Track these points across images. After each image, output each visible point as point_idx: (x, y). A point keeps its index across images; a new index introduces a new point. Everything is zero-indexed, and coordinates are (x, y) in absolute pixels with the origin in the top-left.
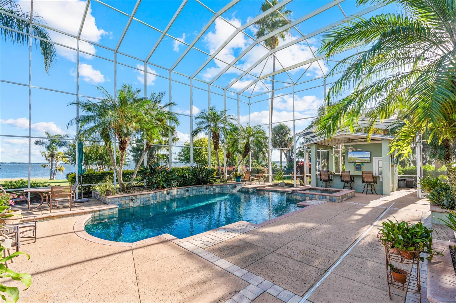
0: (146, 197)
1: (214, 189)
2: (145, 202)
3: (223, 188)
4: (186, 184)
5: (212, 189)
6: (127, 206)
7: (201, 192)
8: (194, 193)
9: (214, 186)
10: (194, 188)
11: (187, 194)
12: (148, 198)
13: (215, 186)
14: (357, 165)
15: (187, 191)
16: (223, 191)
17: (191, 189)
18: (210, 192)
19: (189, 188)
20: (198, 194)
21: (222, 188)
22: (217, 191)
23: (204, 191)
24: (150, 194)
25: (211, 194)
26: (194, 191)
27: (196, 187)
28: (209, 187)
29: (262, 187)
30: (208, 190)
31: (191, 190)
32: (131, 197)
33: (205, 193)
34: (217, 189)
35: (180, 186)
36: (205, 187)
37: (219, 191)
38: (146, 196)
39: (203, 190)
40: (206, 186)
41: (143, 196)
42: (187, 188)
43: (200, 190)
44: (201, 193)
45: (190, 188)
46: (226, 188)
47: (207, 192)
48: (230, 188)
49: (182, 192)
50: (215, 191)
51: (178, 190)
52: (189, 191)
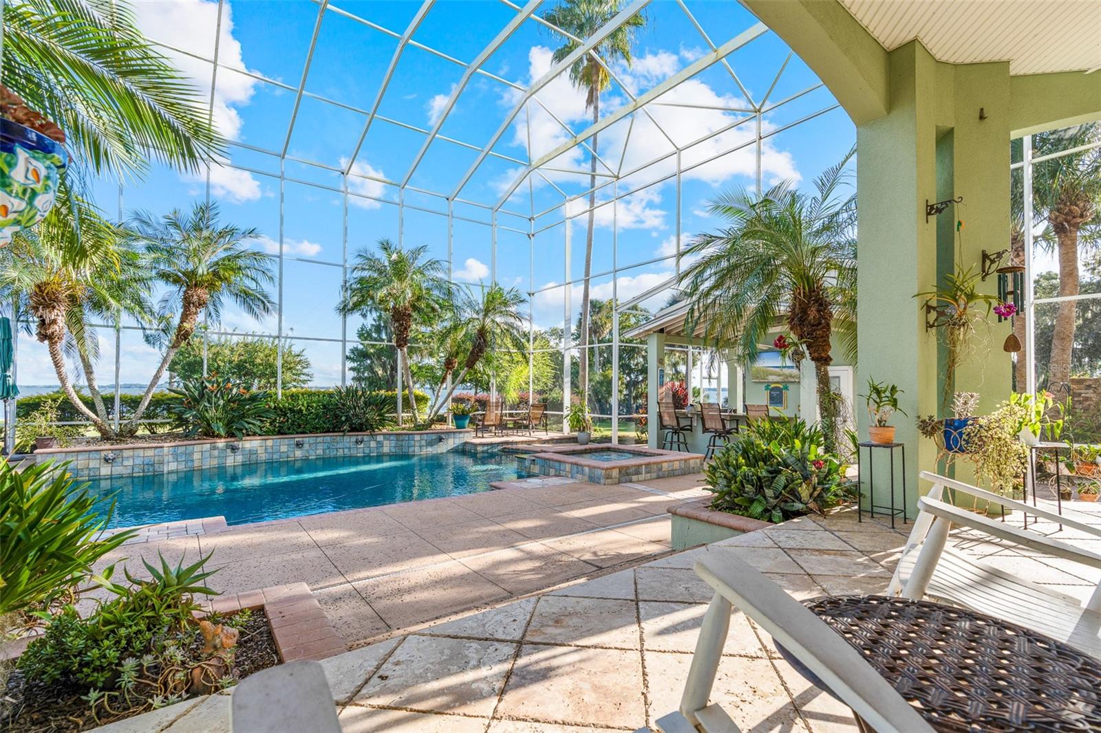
0: (152, 454)
1: (378, 443)
2: (146, 467)
3: (402, 441)
4: (300, 430)
5: (373, 444)
6: (92, 474)
7: (341, 450)
8: (320, 452)
9: (378, 437)
10: (319, 440)
11: (299, 453)
12: (156, 458)
13: (382, 437)
14: (773, 389)
15: (299, 445)
16: (404, 450)
17: (311, 441)
18: (367, 451)
19: (305, 439)
20: (333, 454)
21: (400, 443)
22: (386, 450)
23: (350, 448)
24: (162, 447)
25: (369, 456)
26: (320, 447)
27: (327, 437)
28: (366, 438)
29: (522, 442)
30: (362, 446)
31: (310, 444)
32: (103, 454)
33: (353, 452)
34: (386, 443)
35: (280, 433)
36: (354, 439)
37: (393, 450)
38: (150, 453)
39: (348, 445)
40: (357, 435)
41: (141, 452)
42: (299, 438)
43: (341, 445)
44: (340, 453)
45: (307, 440)
46: (412, 442)
47: (360, 451)
48: (423, 443)
49: (284, 449)
50: (381, 450)
51: (269, 443)
52: (306, 446)
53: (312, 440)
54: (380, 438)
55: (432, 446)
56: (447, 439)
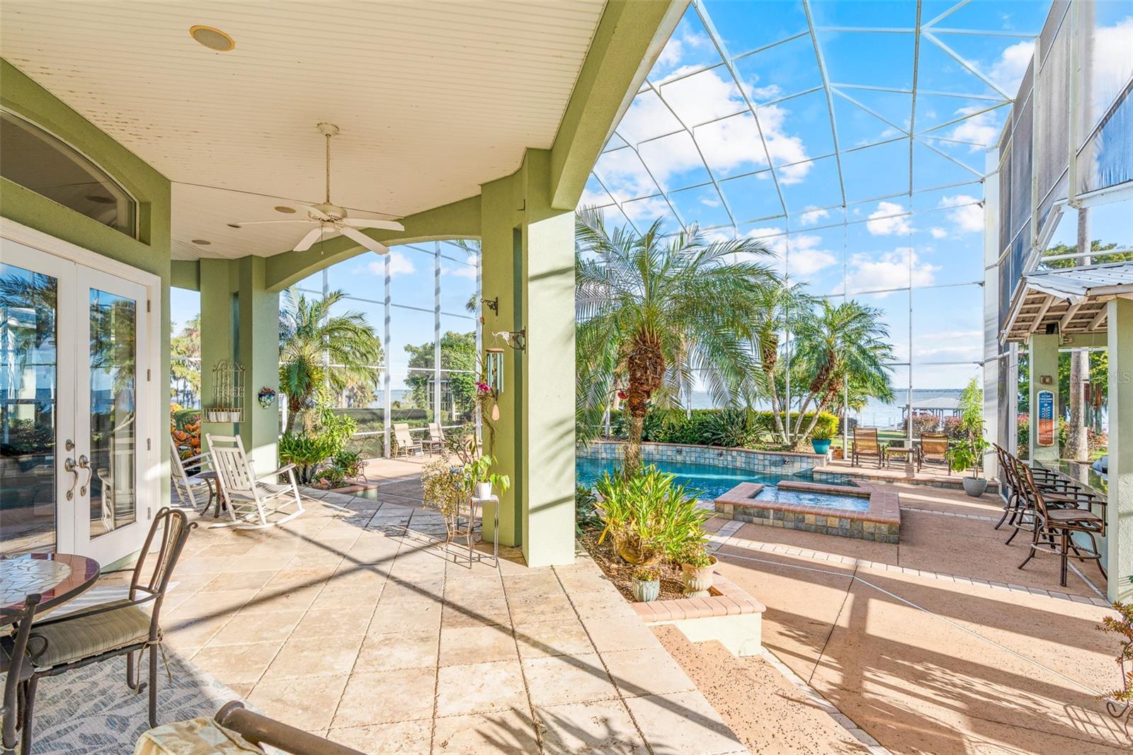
1: (733, 457)
3: (750, 458)
5: (730, 458)
7: (708, 460)
8: (693, 459)
9: (733, 452)
10: (693, 449)
11: (679, 458)
13: (736, 453)
15: (680, 452)
18: (726, 463)
19: (684, 448)
20: (702, 461)
22: (738, 464)
23: (713, 459)
26: (694, 454)
27: (699, 448)
28: (725, 452)
30: (722, 458)
31: (687, 452)
33: (716, 462)
34: (738, 458)
36: (716, 452)
37: (744, 466)
39: (712, 456)
40: (718, 449)
42: (679, 446)
43: (707, 456)
44: (707, 462)
45: (686, 448)
46: (757, 461)
47: (720, 462)
48: (767, 463)
49: (669, 453)
50: (734, 464)
51: (660, 448)
52: (684, 453)
53: (688, 449)
54: (734, 454)
55: (775, 466)
56: (793, 462)
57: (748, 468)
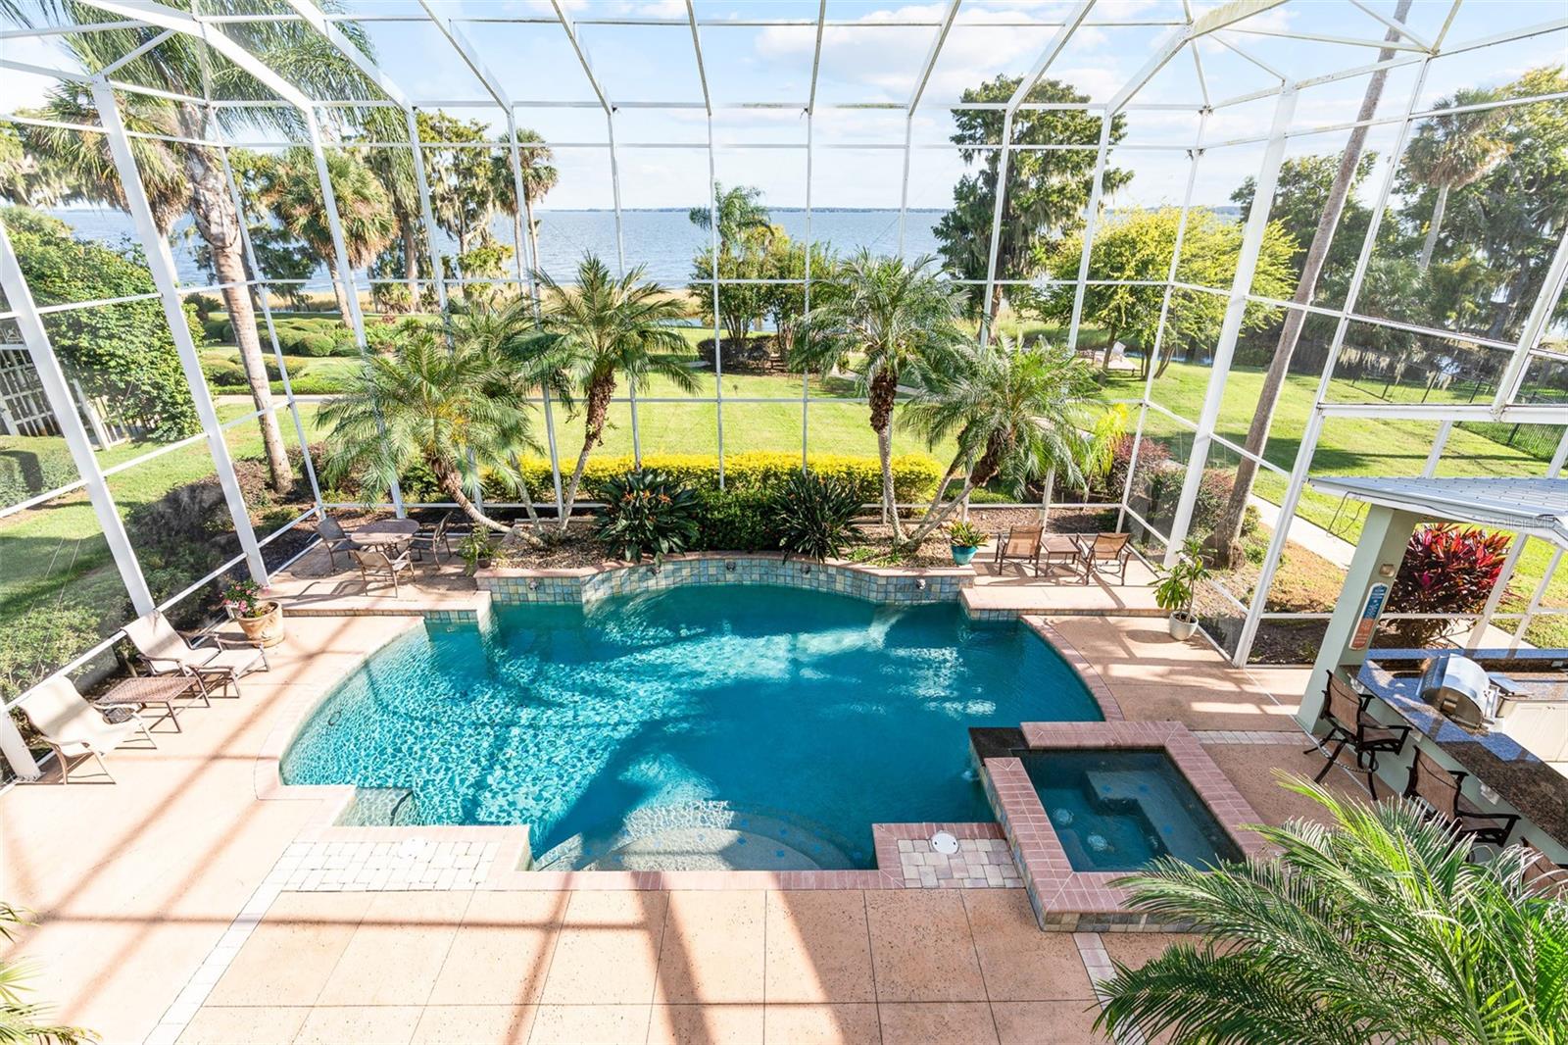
0: (569, 584)
1: (830, 576)
2: (566, 596)
3: (861, 580)
4: (732, 549)
5: (821, 574)
6: (522, 599)
7: (782, 579)
8: (755, 577)
9: (829, 568)
10: (755, 562)
11: (730, 578)
13: (834, 569)
15: (731, 568)
16: (864, 593)
17: (745, 564)
18: (815, 584)
19: (737, 560)
20: (772, 581)
21: (858, 582)
22: (839, 587)
23: (793, 577)
24: (577, 577)
26: (756, 571)
27: (765, 560)
28: (813, 568)
30: (808, 577)
31: (744, 567)
32: (527, 581)
33: (798, 583)
34: (839, 578)
36: (797, 566)
37: (849, 590)
38: (567, 582)
39: (790, 573)
40: (803, 562)
41: (559, 582)
42: (730, 558)
43: (781, 571)
44: (781, 581)
45: (741, 560)
46: (875, 585)
47: (806, 583)
48: (889, 587)
49: (712, 571)
50: (832, 585)
51: (695, 564)
52: (739, 569)
53: (746, 562)
54: (832, 571)
55: (903, 593)
56: (930, 586)
57: (856, 594)
